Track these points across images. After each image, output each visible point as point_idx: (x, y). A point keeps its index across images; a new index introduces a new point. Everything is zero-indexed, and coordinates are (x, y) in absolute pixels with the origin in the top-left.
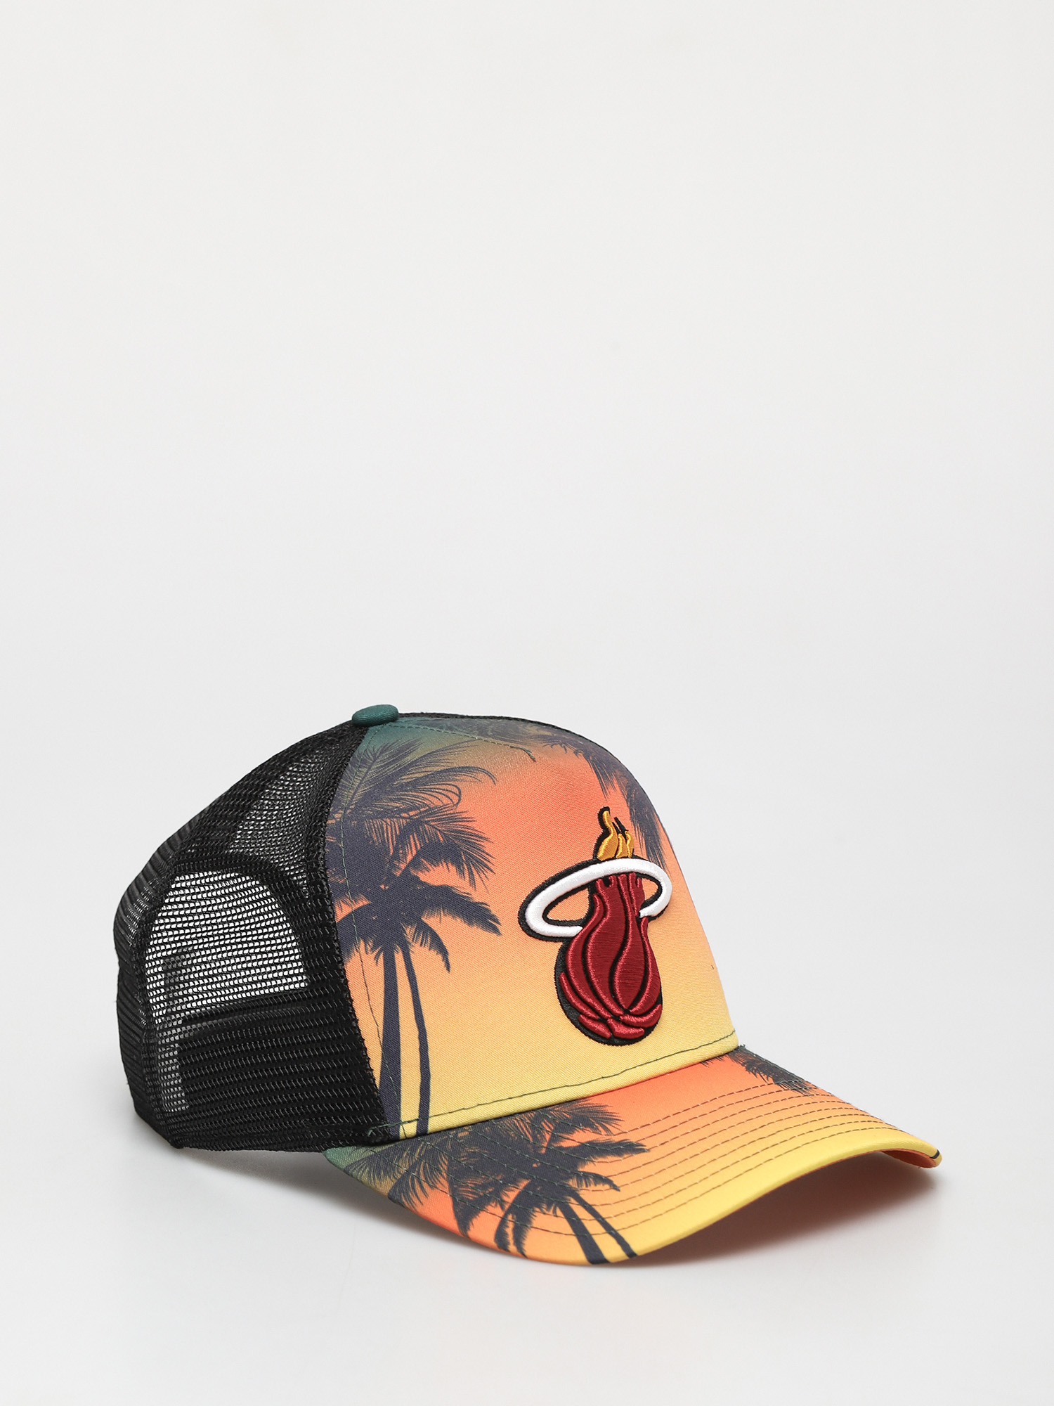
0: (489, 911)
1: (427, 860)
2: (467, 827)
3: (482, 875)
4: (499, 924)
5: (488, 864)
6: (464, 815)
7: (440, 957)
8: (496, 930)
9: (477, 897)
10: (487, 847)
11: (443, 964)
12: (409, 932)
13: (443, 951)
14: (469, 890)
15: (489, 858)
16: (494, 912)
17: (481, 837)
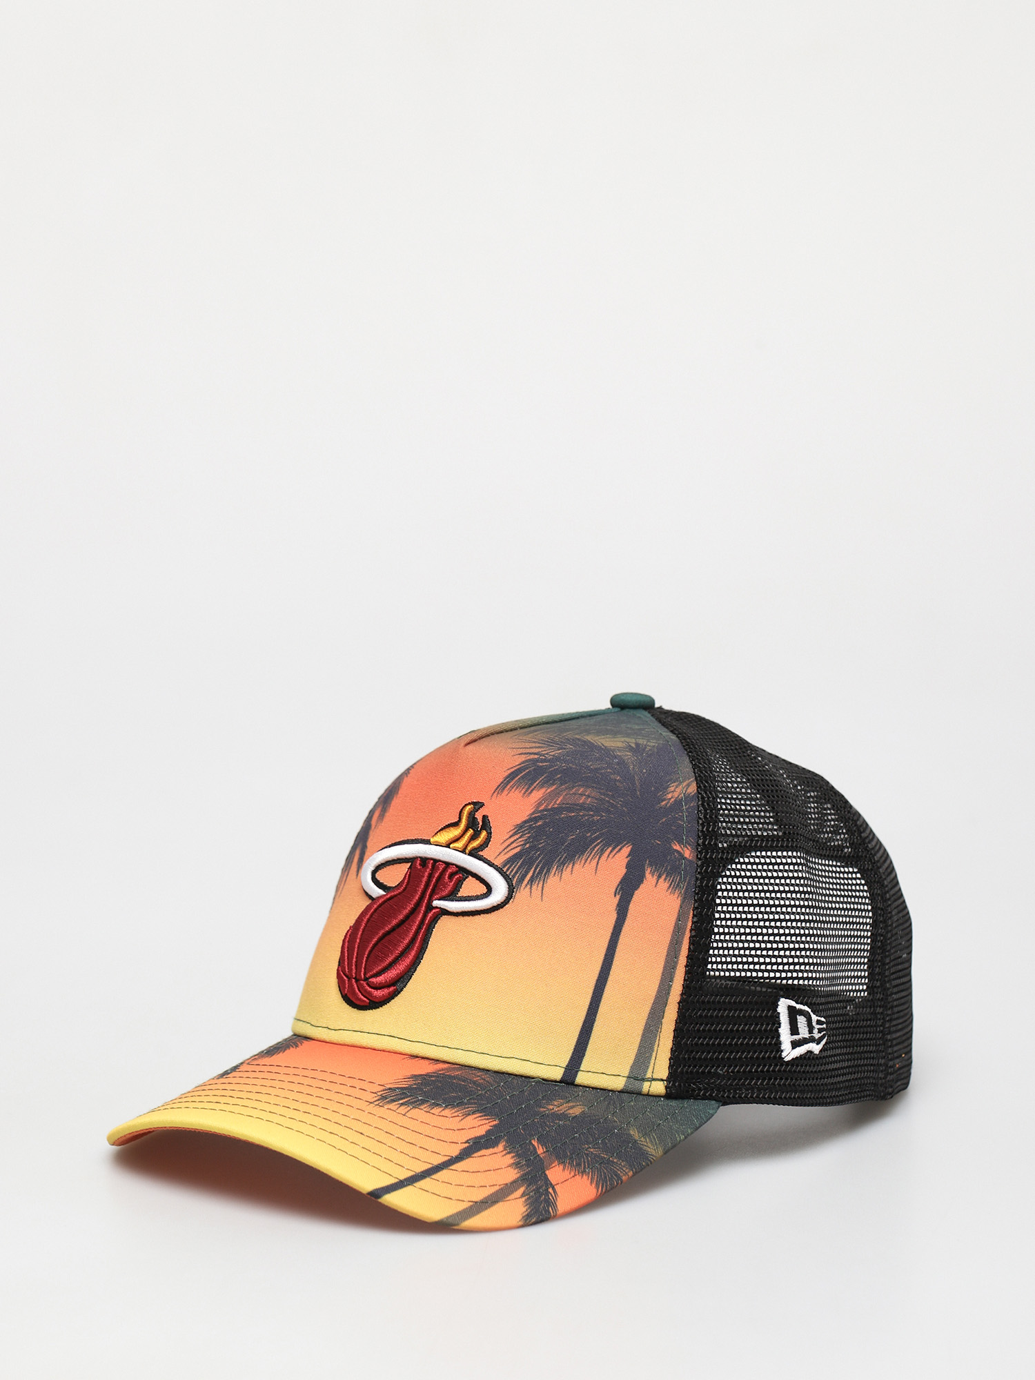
5: (386, 815)
15: (388, 811)
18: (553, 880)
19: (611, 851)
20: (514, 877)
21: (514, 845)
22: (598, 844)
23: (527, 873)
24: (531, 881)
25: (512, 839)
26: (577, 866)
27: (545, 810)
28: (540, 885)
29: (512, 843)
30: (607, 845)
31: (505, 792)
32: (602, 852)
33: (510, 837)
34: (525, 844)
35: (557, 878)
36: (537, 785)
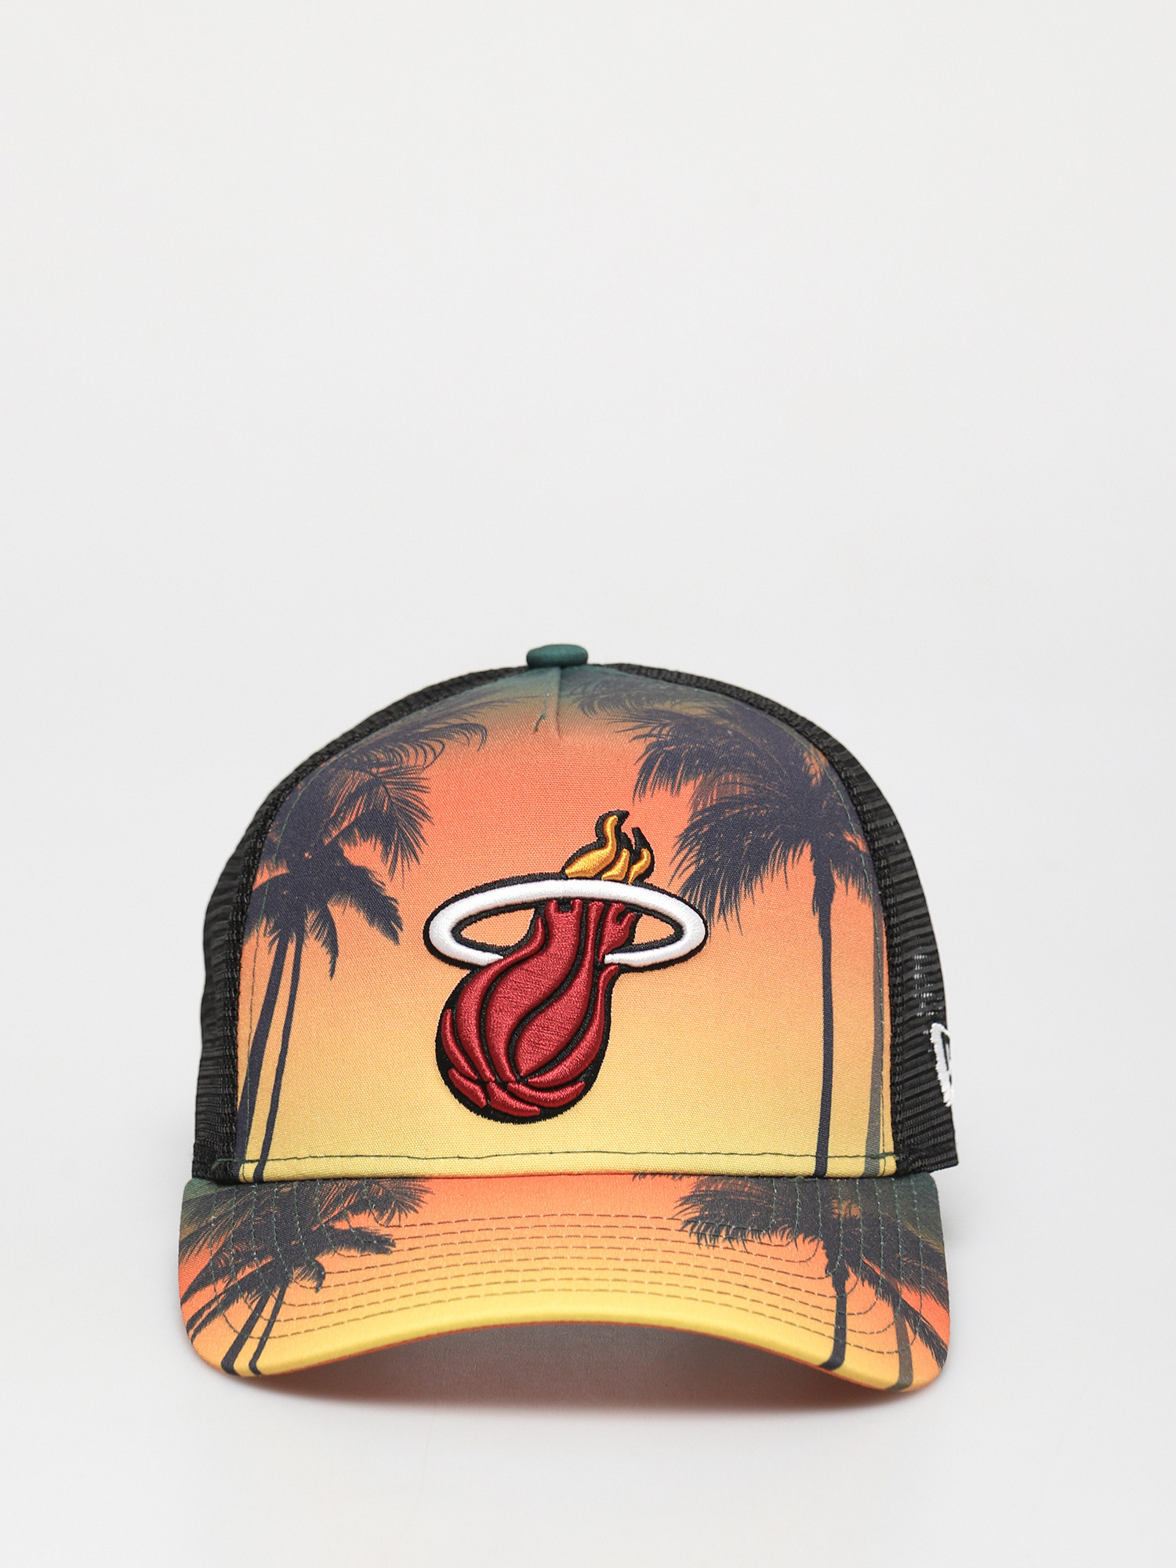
0: (396, 910)
1: (360, 830)
2: (417, 799)
3: (405, 862)
4: (402, 929)
5: (417, 849)
6: (423, 783)
7: (329, 958)
8: (395, 938)
9: (390, 891)
10: (426, 828)
11: (329, 966)
12: (311, 917)
13: (334, 951)
14: (386, 879)
15: (422, 843)
16: (400, 914)
17: (424, 814)
18: (745, 904)
19: (794, 856)
20: (700, 906)
21: (685, 864)
22: (778, 846)
23: (714, 899)
24: (723, 909)
25: (681, 856)
26: (766, 882)
27: (704, 810)
28: (734, 913)
29: (683, 861)
30: (786, 847)
31: (648, 793)
32: (785, 857)
33: (678, 853)
34: (699, 860)
35: (749, 899)
36: (681, 777)
